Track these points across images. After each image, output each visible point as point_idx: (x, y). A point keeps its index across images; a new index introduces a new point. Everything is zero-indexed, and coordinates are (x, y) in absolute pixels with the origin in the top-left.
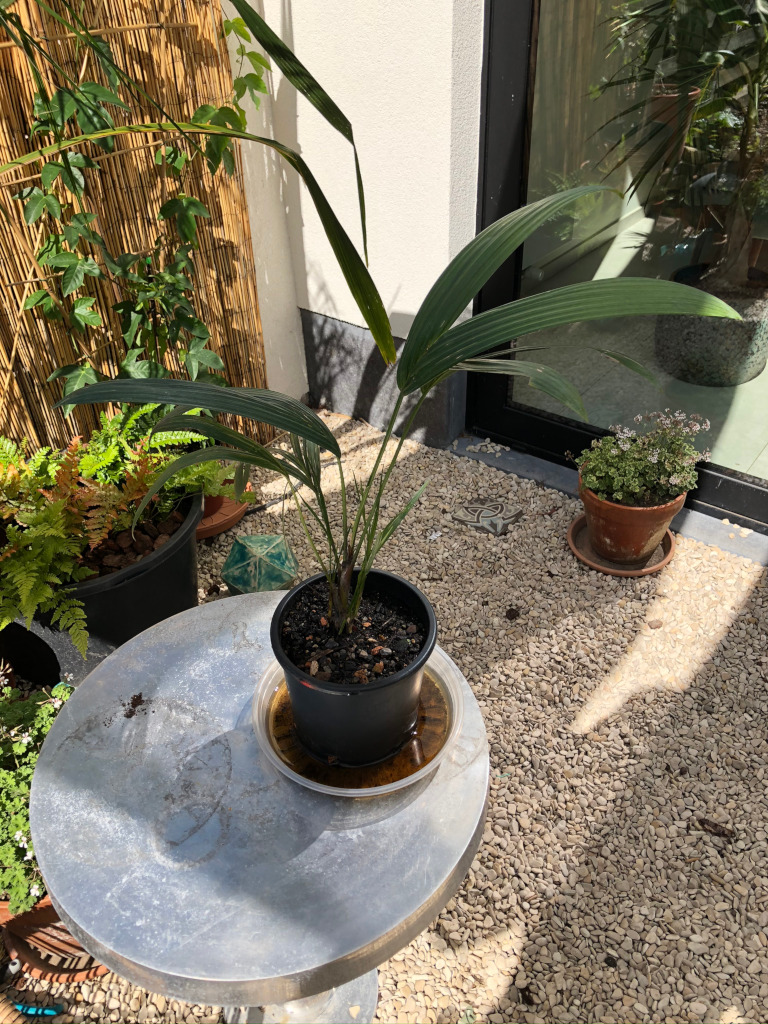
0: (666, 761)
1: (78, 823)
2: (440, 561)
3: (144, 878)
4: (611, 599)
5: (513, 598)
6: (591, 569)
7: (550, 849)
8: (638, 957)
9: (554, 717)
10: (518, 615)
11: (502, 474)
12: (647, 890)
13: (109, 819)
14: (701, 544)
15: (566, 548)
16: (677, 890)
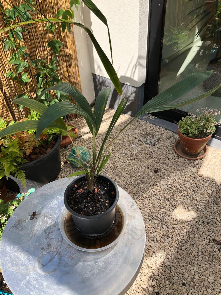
0: (203, 220)
1: (14, 257)
2: (134, 154)
3: (34, 278)
4: (187, 167)
5: (157, 166)
6: (181, 157)
7: (166, 247)
8: (192, 283)
9: (168, 205)
10: (158, 172)
11: (154, 126)
12: (196, 262)
13: (23, 256)
14: (216, 149)
15: (173, 150)
16: (205, 262)
